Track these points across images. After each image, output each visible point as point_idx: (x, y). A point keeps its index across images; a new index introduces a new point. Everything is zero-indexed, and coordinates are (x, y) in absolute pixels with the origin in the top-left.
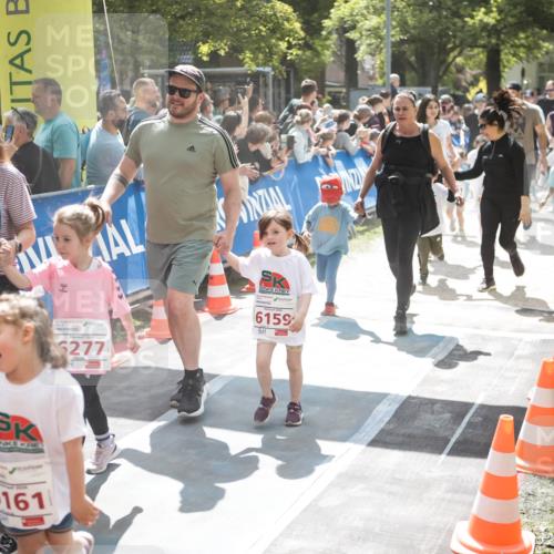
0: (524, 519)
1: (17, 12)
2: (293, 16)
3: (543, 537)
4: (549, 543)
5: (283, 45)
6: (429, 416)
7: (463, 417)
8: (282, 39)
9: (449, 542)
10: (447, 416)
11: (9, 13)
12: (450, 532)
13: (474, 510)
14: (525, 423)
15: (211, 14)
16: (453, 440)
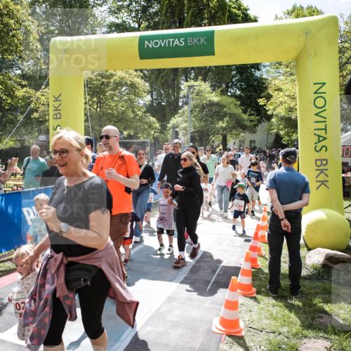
0: (240, 315)
1: (57, 118)
2: (156, 122)
3: (248, 323)
4: (250, 326)
5: (153, 132)
6: (203, 271)
7: (216, 272)
8: (152, 130)
9: (211, 327)
10: (210, 271)
11: (54, 119)
12: (211, 322)
13: (221, 314)
14: (240, 276)
15: (127, 121)
16: (212, 281)
